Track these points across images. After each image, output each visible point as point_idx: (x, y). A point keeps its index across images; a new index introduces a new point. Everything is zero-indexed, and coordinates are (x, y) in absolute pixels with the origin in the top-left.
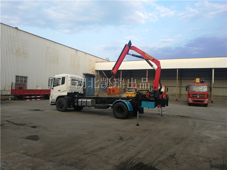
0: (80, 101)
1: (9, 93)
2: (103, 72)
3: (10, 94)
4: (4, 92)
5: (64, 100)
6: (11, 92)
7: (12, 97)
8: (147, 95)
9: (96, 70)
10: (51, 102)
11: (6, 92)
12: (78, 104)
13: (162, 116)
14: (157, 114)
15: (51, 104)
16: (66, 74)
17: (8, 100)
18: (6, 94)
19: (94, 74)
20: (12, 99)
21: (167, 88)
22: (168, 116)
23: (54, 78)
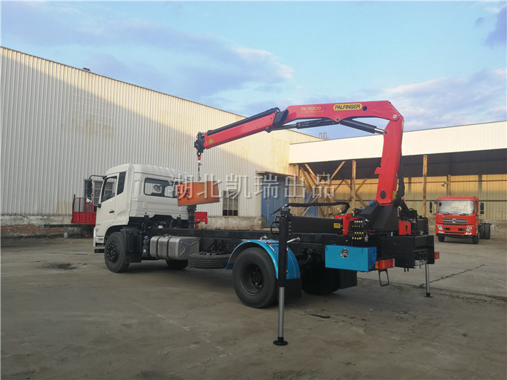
0: (153, 242)
1: (68, 221)
2: (308, 167)
3: (70, 223)
4: (56, 218)
5: (120, 239)
6: (71, 218)
7: (76, 229)
8: (341, 222)
9: (291, 164)
10: (97, 244)
11: (61, 218)
12: (148, 250)
13: (428, 295)
14: (415, 287)
15: (96, 251)
16: (128, 165)
17: (62, 236)
18: (60, 223)
19: (287, 173)
20: (71, 236)
21: (482, 205)
22: (454, 295)
23: (104, 178)
